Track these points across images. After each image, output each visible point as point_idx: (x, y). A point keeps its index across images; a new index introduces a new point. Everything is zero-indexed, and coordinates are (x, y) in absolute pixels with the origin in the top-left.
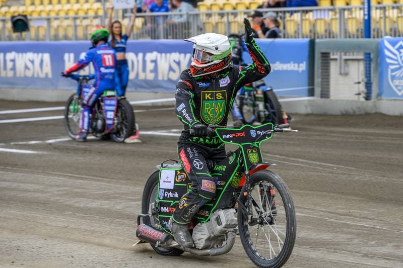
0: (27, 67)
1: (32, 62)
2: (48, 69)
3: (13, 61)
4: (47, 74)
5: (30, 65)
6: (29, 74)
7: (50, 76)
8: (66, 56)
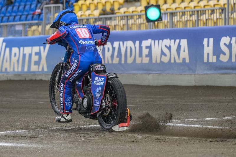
0: (163, 53)
1: (169, 48)
2: (185, 54)
3: (149, 48)
4: (184, 59)
5: (166, 51)
6: (165, 59)
7: (187, 61)
8: (205, 41)
